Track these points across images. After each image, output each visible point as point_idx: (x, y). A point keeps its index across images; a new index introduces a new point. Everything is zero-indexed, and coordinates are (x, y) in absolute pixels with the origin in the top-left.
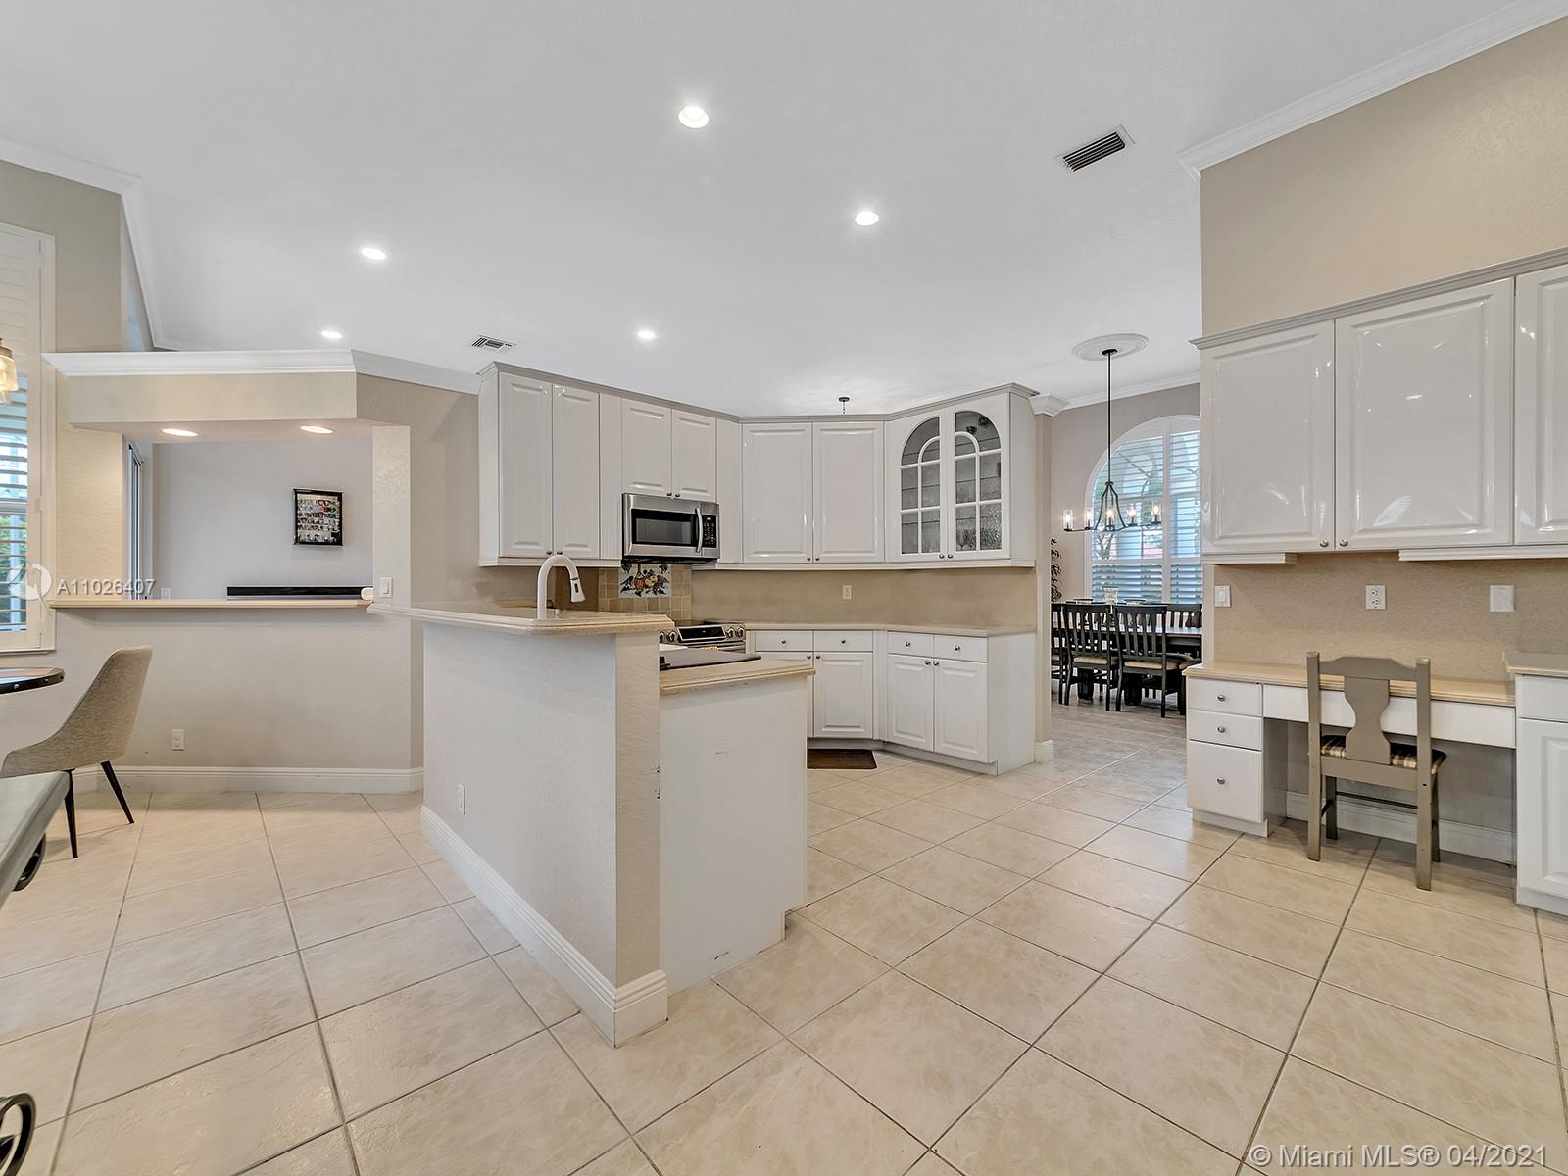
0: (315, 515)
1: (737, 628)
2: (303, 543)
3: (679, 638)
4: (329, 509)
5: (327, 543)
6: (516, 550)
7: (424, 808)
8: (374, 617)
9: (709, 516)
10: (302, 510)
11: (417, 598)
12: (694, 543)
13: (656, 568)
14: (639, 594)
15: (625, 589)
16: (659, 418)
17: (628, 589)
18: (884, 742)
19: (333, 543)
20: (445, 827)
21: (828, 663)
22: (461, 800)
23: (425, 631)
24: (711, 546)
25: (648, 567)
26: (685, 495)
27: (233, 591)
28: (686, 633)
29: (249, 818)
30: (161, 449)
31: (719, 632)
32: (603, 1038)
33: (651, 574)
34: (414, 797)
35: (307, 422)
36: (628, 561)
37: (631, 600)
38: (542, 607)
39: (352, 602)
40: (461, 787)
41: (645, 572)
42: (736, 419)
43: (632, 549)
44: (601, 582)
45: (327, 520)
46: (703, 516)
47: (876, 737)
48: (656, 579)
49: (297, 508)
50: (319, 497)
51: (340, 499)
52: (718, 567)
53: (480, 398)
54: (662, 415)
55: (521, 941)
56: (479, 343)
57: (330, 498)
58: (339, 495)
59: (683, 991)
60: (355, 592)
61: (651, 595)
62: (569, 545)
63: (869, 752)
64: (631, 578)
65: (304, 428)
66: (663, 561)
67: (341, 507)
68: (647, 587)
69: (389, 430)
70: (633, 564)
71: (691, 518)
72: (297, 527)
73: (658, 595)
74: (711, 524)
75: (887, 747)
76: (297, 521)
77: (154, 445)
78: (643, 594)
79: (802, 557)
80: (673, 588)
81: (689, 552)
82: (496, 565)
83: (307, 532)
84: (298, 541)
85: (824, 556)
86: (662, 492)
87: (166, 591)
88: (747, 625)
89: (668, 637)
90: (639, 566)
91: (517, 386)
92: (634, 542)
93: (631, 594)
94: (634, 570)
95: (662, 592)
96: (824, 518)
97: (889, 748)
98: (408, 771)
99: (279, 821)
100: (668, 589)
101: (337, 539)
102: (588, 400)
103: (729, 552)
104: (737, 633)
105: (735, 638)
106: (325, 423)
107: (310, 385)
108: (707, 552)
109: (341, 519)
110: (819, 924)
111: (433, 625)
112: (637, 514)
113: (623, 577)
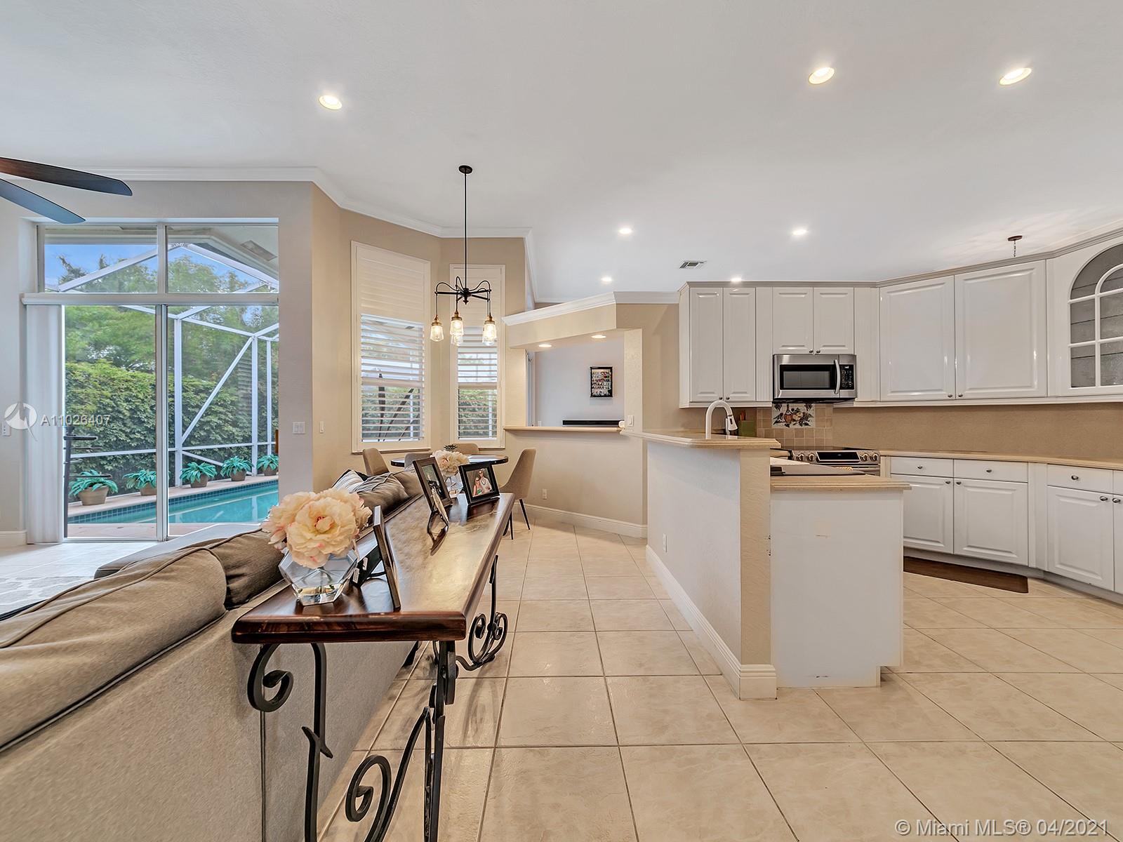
0: (600, 380)
1: (871, 453)
2: (595, 396)
3: (817, 459)
4: (606, 377)
5: (605, 396)
6: (700, 397)
7: (647, 546)
8: (625, 438)
9: (847, 366)
10: (594, 379)
11: (646, 426)
12: (833, 386)
13: (802, 407)
14: (788, 426)
15: (776, 422)
16: (803, 296)
17: (779, 422)
18: (1045, 571)
19: (608, 396)
20: (657, 558)
21: (969, 489)
22: (664, 543)
23: (648, 445)
24: (848, 388)
25: (795, 406)
26: (824, 351)
27: (565, 423)
28: (822, 456)
29: (569, 536)
30: (538, 354)
31: (854, 456)
32: (734, 692)
33: (798, 411)
34: (643, 541)
35: (595, 334)
36: (777, 402)
37: (782, 430)
38: (708, 433)
39: (615, 429)
40: (665, 536)
41: (793, 410)
42: (873, 285)
43: (781, 394)
44: (758, 418)
45: (605, 383)
46: (840, 366)
47: (1033, 565)
48: (802, 415)
49: (592, 377)
50: (602, 370)
51: (611, 371)
52: (855, 405)
53: (680, 306)
54: (805, 294)
55: (693, 628)
56: (683, 266)
57: (607, 371)
58: (611, 368)
59: (790, 688)
60: (616, 423)
61: (798, 426)
62: (734, 393)
63: (1024, 579)
64: (781, 414)
65: (593, 337)
66: (808, 402)
67: (611, 375)
68: (794, 420)
69: (632, 332)
70: (783, 405)
71: (831, 369)
72: (592, 388)
73: (804, 427)
74: (849, 372)
75: (1048, 578)
76: (592, 385)
77: (536, 353)
78: (791, 426)
79: (943, 394)
80: (816, 421)
81: (830, 394)
82: (688, 407)
83: (596, 390)
84: (592, 396)
85: (967, 394)
86: (806, 350)
87: (540, 422)
88: (882, 452)
89: (808, 458)
90: (788, 406)
91: (701, 294)
92: (782, 387)
93: (782, 425)
94: (784, 409)
95: (807, 424)
96: (969, 357)
97: (1049, 578)
98: (641, 526)
99: (584, 541)
100: (812, 422)
101: (610, 394)
102: (747, 294)
103: (866, 393)
104: (871, 458)
105: (869, 461)
106: (602, 333)
107: (596, 313)
108: (844, 393)
109: (612, 382)
110: (918, 688)
111: (654, 442)
112: (784, 368)
113: (776, 413)
